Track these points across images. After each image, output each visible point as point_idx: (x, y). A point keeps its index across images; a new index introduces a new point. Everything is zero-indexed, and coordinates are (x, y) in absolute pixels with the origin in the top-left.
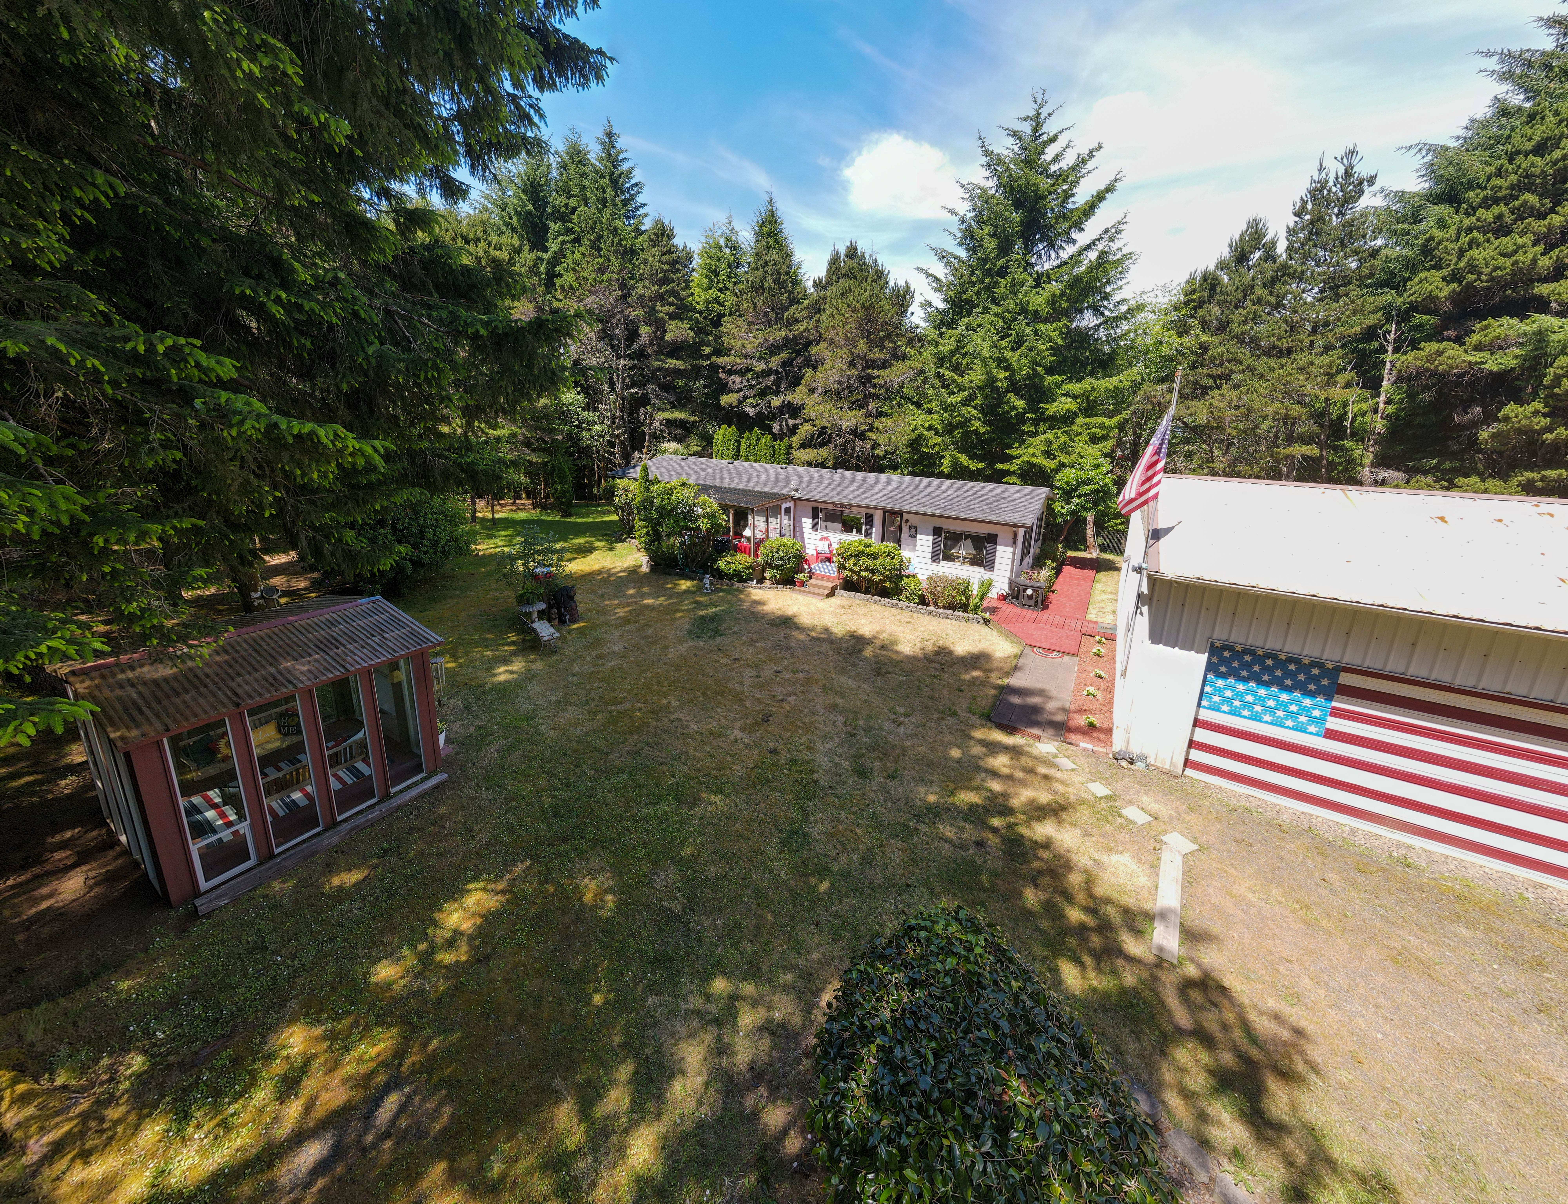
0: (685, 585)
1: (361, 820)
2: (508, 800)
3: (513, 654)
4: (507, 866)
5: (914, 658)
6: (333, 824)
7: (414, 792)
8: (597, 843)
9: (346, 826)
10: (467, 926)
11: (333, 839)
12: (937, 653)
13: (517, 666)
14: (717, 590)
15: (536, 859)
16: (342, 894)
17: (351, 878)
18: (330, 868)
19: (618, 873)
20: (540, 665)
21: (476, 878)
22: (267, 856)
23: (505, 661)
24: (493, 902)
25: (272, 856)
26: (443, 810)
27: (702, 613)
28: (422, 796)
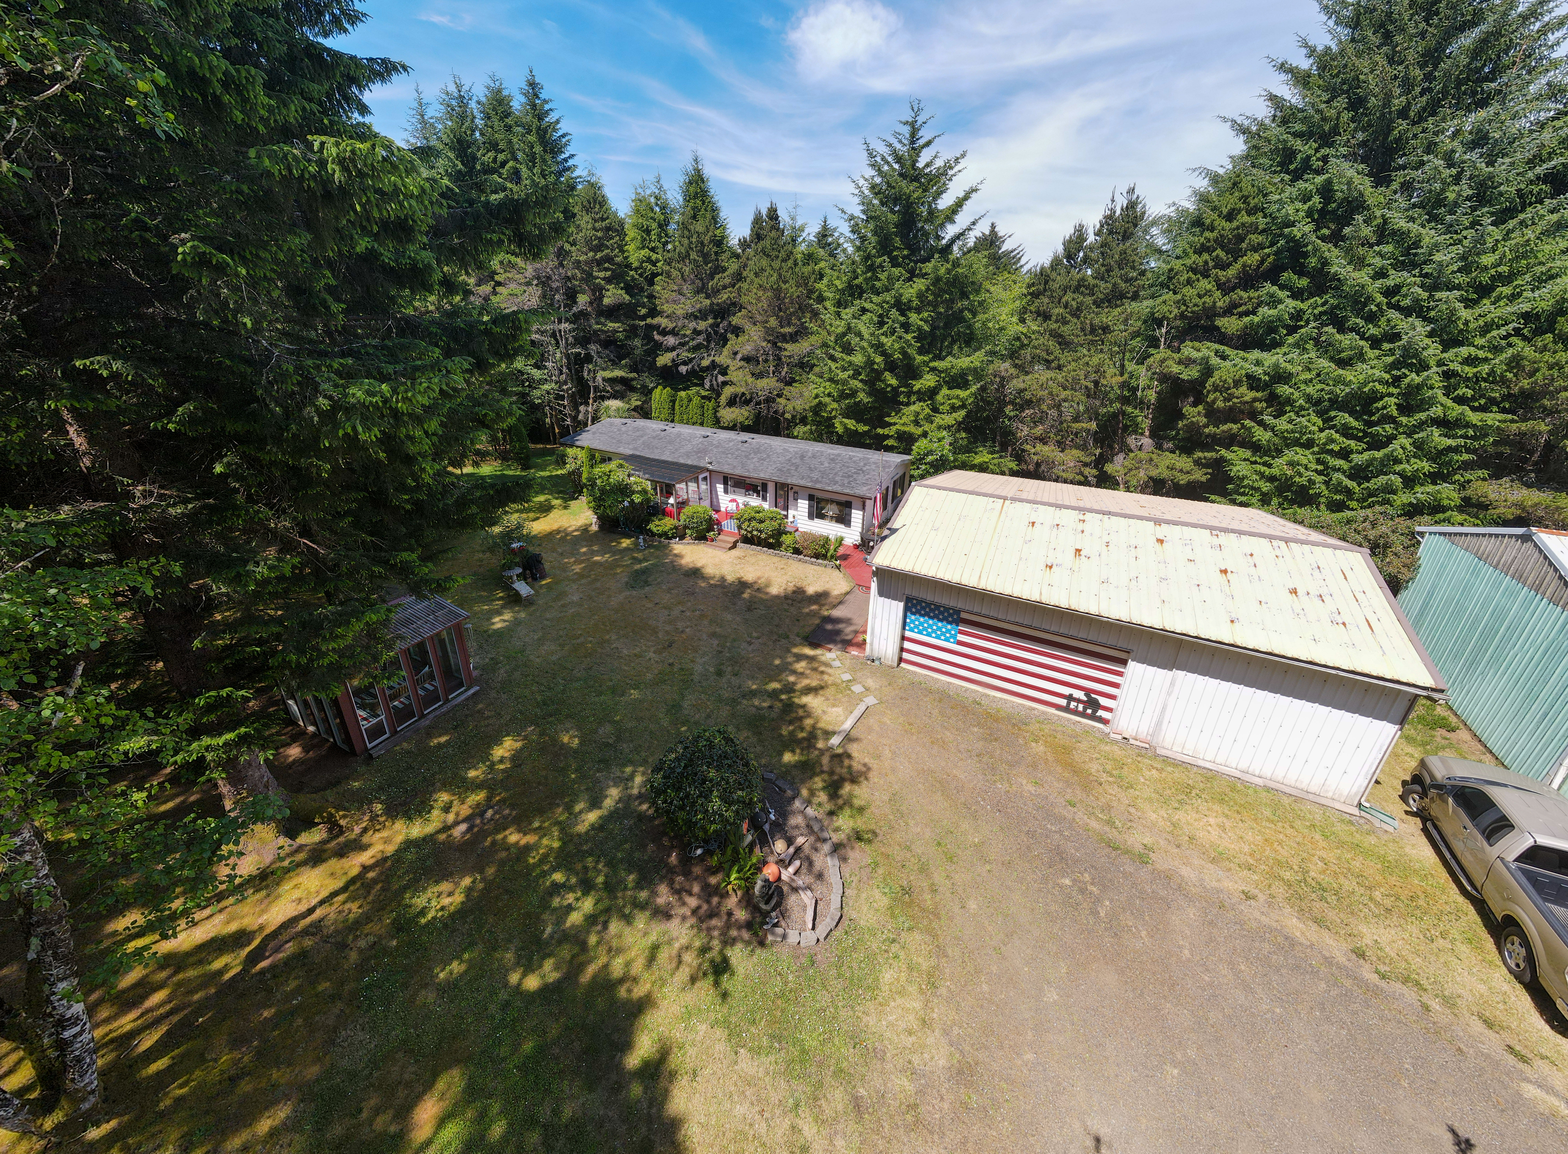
0: (626, 543)
1: (438, 713)
2: (517, 698)
3: (503, 607)
4: (524, 728)
5: (777, 597)
6: (423, 716)
7: (463, 697)
8: (568, 716)
9: (431, 716)
10: (507, 755)
11: (425, 722)
12: (794, 592)
13: (507, 616)
14: (649, 547)
15: (537, 725)
16: (440, 746)
17: (443, 739)
18: (430, 735)
19: (579, 728)
20: (523, 615)
21: (508, 735)
22: (394, 733)
23: (499, 613)
24: (519, 745)
25: (396, 732)
26: (480, 706)
27: (637, 567)
28: (467, 699)
